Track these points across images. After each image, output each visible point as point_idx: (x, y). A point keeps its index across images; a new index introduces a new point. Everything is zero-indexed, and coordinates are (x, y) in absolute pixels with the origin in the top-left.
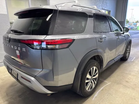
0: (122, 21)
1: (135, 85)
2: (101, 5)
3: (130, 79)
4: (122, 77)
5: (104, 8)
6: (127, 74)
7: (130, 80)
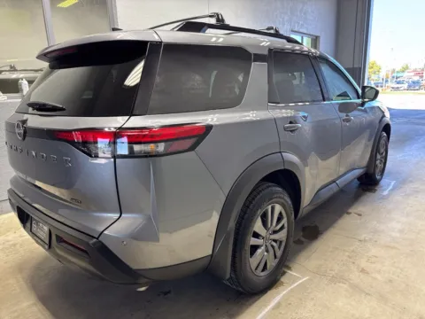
0: (356, 66)
1: (390, 281)
2: (286, 18)
3: (373, 259)
4: (347, 254)
5: (296, 29)
6: (365, 241)
7: (373, 265)
